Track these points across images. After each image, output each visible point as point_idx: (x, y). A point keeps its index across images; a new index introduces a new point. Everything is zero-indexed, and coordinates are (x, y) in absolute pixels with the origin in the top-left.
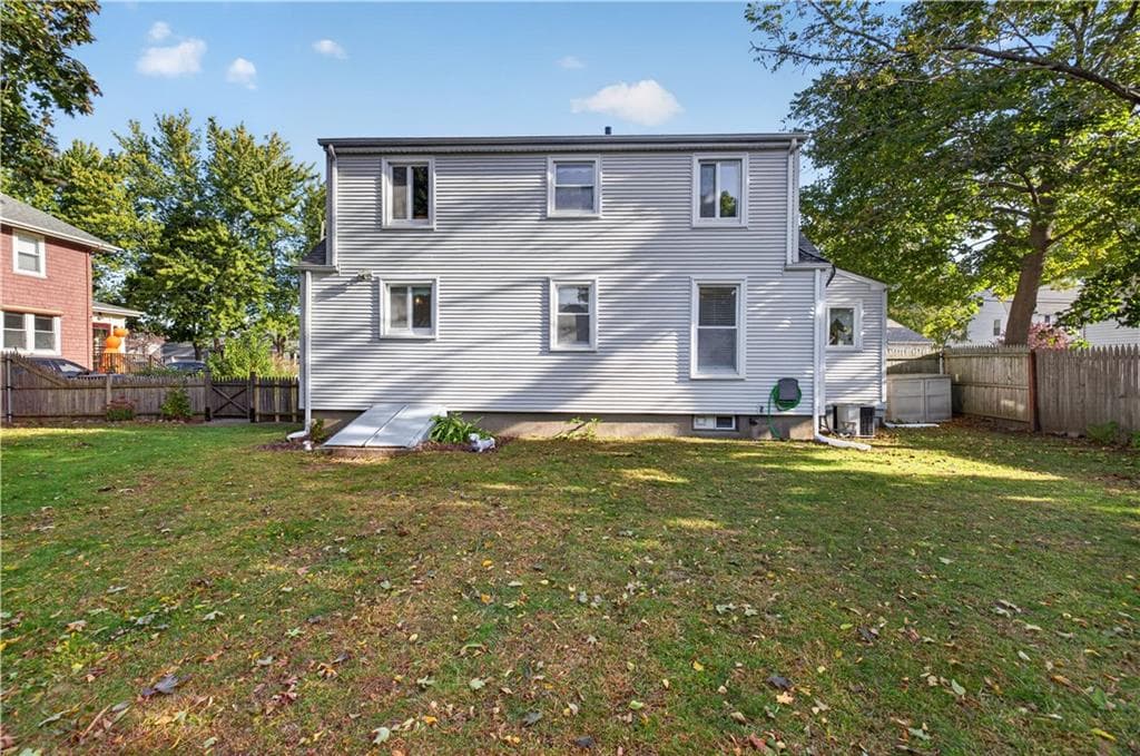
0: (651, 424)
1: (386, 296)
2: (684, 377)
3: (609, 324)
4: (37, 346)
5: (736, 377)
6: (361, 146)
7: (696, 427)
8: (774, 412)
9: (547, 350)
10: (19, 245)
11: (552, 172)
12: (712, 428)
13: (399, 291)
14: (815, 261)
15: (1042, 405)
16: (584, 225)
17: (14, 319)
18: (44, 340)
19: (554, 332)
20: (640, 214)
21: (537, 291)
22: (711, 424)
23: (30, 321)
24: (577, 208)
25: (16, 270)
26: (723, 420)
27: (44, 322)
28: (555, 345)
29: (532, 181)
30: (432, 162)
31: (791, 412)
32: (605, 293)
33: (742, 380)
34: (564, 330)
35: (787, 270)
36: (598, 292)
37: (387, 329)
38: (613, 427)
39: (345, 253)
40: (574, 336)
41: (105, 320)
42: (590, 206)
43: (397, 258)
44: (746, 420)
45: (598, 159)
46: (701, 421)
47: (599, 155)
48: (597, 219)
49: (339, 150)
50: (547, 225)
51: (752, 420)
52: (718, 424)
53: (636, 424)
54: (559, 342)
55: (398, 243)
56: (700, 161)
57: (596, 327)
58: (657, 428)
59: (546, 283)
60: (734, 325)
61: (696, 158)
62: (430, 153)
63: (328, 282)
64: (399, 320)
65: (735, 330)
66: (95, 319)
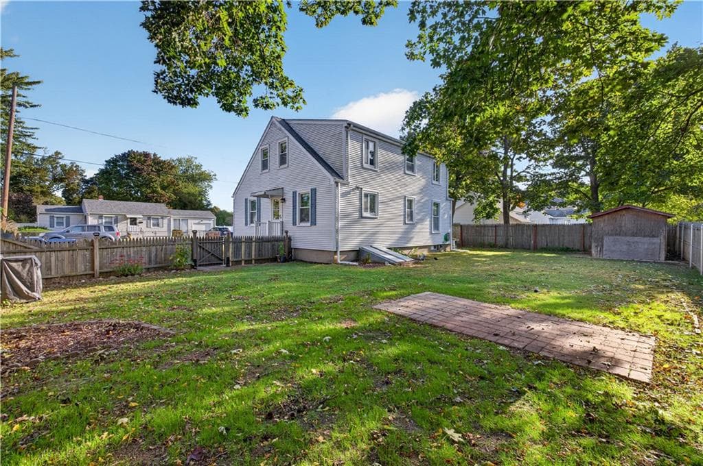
2: (431, 232)
3: (417, 214)
6: (362, 129)
7: (431, 249)
9: (405, 224)
13: (367, 196)
15: (463, 238)
16: (413, 177)
19: (406, 216)
20: (423, 176)
21: (403, 201)
24: (411, 171)
28: (407, 221)
30: (377, 142)
32: (417, 203)
33: (440, 233)
34: (408, 216)
35: (447, 200)
36: (414, 203)
37: (363, 213)
39: (352, 176)
40: (410, 218)
42: (413, 171)
43: (367, 181)
44: (440, 246)
46: (432, 247)
48: (415, 176)
50: (406, 176)
55: (366, 175)
57: (414, 214)
59: (405, 197)
62: (377, 139)
63: (344, 189)
65: (439, 217)
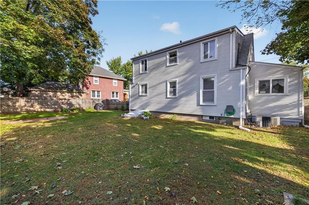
0: (190, 117)
1: (140, 87)
2: (198, 104)
3: (180, 91)
4: (116, 97)
5: (213, 104)
7: (203, 119)
8: (226, 116)
9: (167, 98)
10: (114, 81)
11: (168, 55)
12: (208, 119)
13: (142, 86)
14: (242, 66)
17: (113, 93)
18: (117, 96)
19: (168, 93)
20: (187, 61)
21: (165, 84)
22: (208, 118)
23: (115, 93)
24: (173, 63)
25: (114, 85)
26: (211, 117)
27: (117, 93)
28: (168, 96)
29: (164, 58)
30: (147, 58)
31: (232, 116)
32: (179, 83)
33: (216, 106)
34: (171, 92)
35: (230, 71)
36: (177, 83)
37: (140, 94)
38: (181, 117)
39: (135, 79)
40: (173, 94)
41: (126, 92)
42: (176, 62)
43: (142, 80)
44: (218, 118)
45: (177, 50)
46: (205, 117)
47: (178, 49)
48: (177, 65)
49: (134, 60)
51: (220, 118)
52: (210, 118)
53: (187, 117)
54: (170, 96)
55: (142, 76)
56: (203, 43)
57: (177, 91)
58: (192, 118)
59: (166, 82)
60: (214, 89)
61: (201, 43)
62: (146, 57)
63: (133, 85)
64: (142, 92)
65: (214, 91)
66: (124, 92)
